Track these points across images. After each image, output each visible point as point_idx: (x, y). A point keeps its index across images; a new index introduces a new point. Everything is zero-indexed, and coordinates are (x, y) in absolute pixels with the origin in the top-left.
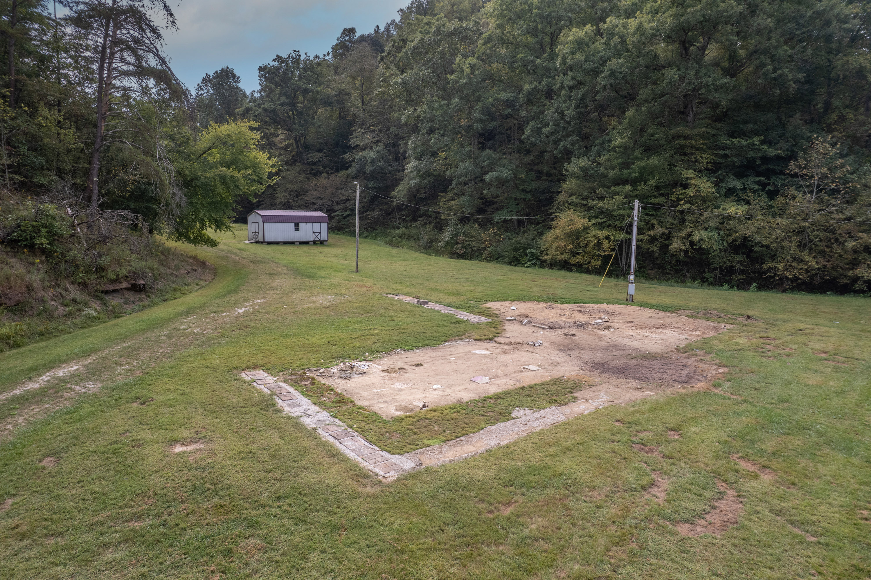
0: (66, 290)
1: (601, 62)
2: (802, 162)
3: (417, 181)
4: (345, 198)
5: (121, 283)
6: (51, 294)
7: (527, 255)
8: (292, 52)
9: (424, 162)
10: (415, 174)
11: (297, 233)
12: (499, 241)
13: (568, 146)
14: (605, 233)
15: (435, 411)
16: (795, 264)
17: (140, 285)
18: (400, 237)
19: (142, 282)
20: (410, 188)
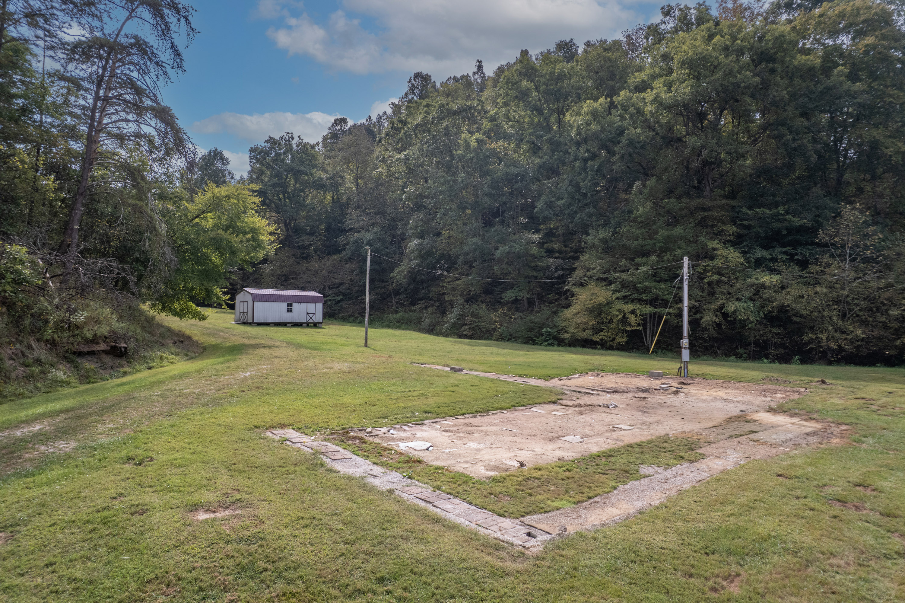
0: (30, 347)
1: (618, 132)
2: (832, 231)
3: (417, 261)
4: (337, 281)
5: (98, 343)
6: (10, 352)
7: (542, 335)
8: (285, 134)
9: (427, 241)
10: (416, 254)
11: (290, 313)
12: (509, 321)
13: (585, 218)
14: (630, 307)
15: (540, 470)
16: (837, 335)
17: (120, 348)
18: (398, 322)
19: (123, 345)
20: (411, 268)
